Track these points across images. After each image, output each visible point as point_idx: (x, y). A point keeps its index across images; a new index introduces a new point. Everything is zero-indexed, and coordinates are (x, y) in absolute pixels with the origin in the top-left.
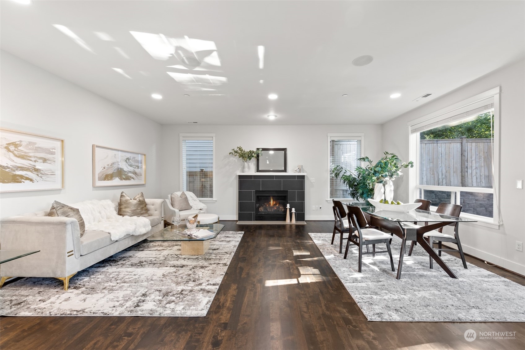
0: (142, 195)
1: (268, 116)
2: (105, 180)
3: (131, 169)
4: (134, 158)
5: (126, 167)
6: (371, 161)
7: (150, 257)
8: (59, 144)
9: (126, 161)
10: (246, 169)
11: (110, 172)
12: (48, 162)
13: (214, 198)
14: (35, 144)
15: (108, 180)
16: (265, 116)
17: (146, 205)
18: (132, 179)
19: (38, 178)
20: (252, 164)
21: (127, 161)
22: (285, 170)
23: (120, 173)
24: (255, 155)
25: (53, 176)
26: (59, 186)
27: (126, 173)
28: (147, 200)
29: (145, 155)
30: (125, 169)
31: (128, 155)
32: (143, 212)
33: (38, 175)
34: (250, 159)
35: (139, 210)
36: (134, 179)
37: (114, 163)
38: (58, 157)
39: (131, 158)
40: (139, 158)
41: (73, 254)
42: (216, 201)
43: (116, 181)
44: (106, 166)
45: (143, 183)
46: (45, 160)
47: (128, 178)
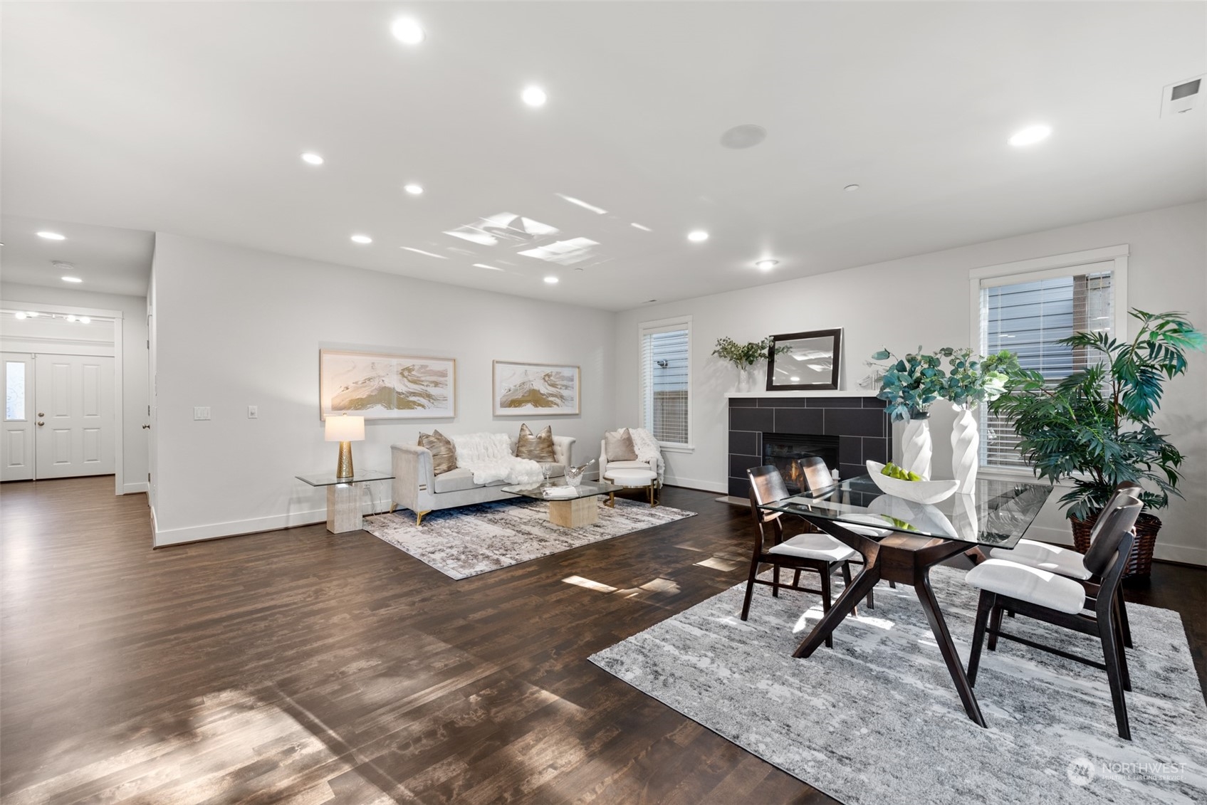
0: (550, 431)
1: (758, 264)
2: (510, 407)
3: (552, 390)
4: (558, 373)
5: (544, 389)
6: (1110, 341)
7: (515, 516)
8: (451, 363)
9: (544, 379)
10: (744, 385)
11: (519, 396)
12: (441, 386)
13: (690, 446)
14: (427, 366)
15: (515, 407)
16: (751, 265)
17: (553, 444)
18: (555, 406)
19: (430, 405)
20: (761, 372)
21: (547, 378)
22: (834, 385)
23: (536, 398)
24: (766, 351)
25: (445, 402)
26: (452, 414)
27: (544, 397)
28: (556, 439)
29: (579, 368)
30: (543, 391)
31: (548, 370)
32: (543, 455)
33: (429, 401)
34: (751, 363)
35: (538, 452)
36: (558, 405)
37: (523, 383)
38: (450, 379)
39: (554, 374)
40: (567, 372)
41: (425, 489)
42: (693, 450)
43: (528, 409)
44: (512, 387)
45: (577, 412)
46: (436, 384)
47: (548, 404)
